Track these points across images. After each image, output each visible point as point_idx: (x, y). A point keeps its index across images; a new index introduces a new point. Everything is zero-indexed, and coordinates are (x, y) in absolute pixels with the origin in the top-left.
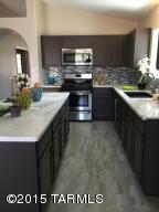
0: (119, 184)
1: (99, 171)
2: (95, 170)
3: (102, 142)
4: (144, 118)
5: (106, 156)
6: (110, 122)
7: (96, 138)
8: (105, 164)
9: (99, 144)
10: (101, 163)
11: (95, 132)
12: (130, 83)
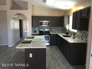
0: (63, 63)
1: (56, 60)
2: (55, 60)
3: (55, 52)
4: (70, 43)
5: (57, 56)
6: (56, 46)
7: (53, 51)
8: (58, 58)
9: (54, 53)
10: (56, 58)
11: (52, 49)
12: (62, 32)
